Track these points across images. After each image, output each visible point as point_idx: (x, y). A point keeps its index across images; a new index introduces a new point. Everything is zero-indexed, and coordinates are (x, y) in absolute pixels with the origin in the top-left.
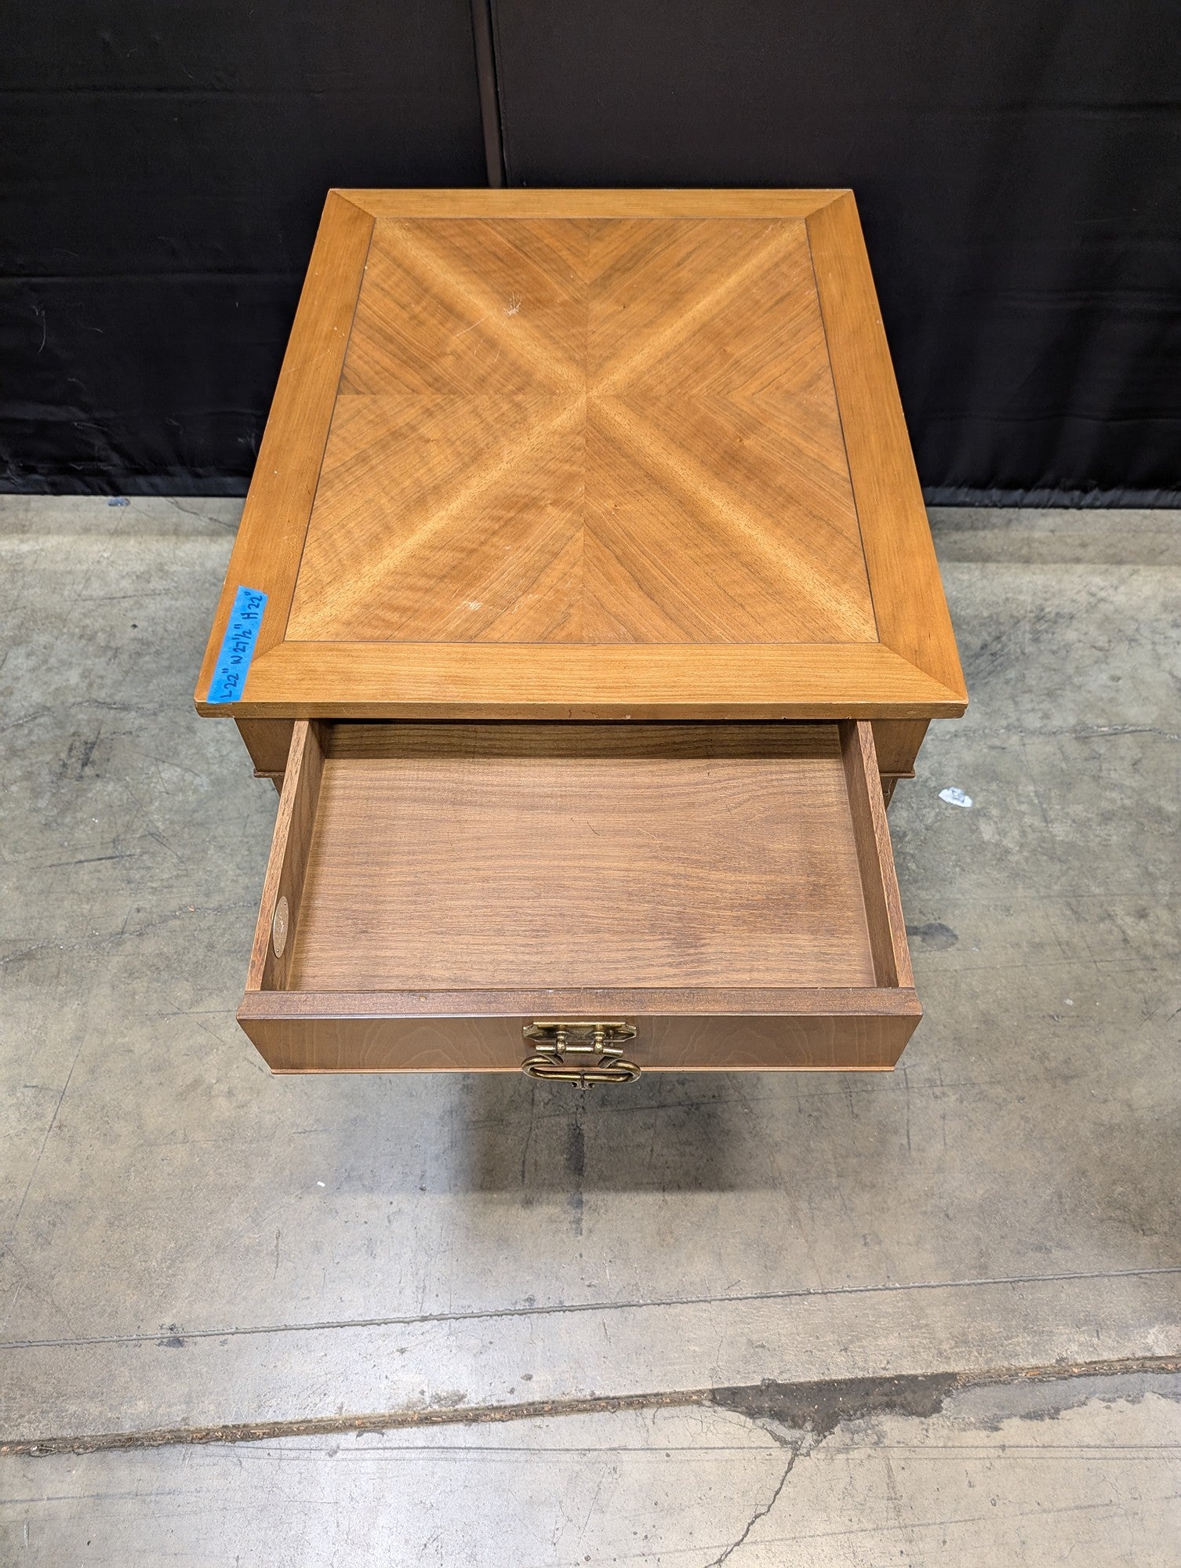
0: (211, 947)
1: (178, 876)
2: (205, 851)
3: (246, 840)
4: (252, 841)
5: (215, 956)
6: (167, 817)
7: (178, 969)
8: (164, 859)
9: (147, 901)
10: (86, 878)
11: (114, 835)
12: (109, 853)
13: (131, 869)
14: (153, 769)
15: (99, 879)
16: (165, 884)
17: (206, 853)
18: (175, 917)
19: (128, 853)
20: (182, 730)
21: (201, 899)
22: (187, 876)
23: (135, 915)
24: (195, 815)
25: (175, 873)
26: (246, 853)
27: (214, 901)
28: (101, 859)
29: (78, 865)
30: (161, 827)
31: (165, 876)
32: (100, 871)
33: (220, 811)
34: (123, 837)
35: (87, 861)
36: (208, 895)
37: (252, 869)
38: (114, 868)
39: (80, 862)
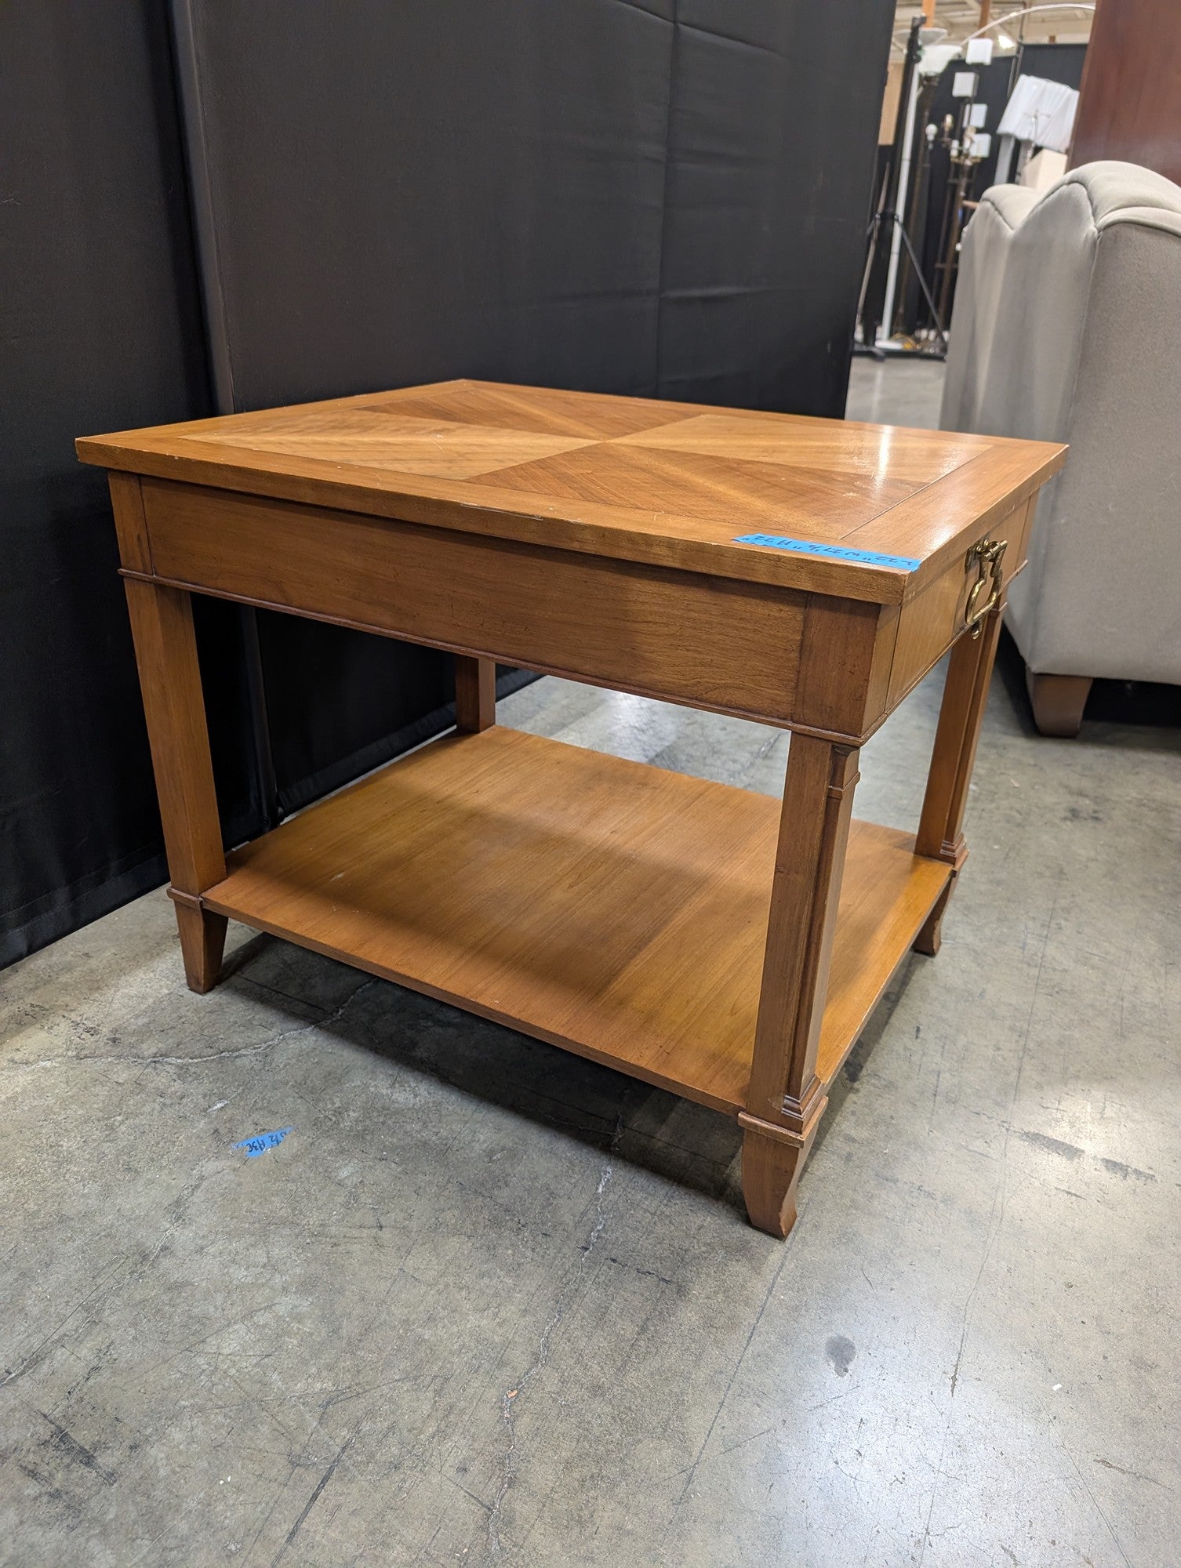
0: (597, 1390)
1: (438, 1393)
2: (420, 1341)
3: (441, 1287)
4: (450, 1279)
5: (617, 1390)
6: (314, 1370)
7: (611, 1447)
8: (391, 1400)
9: (455, 1449)
10: (333, 1534)
11: (282, 1461)
12: (312, 1479)
13: (372, 1456)
14: (201, 1361)
15: (354, 1513)
16: (440, 1414)
17: (424, 1340)
18: (512, 1421)
19: (338, 1450)
20: (165, 1298)
21: (505, 1375)
22: (447, 1379)
23: (469, 1477)
24: (344, 1332)
25: (430, 1394)
26: (463, 1293)
27: (519, 1358)
28: (315, 1496)
29: (297, 1539)
30: (328, 1385)
31: (426, 1408)
32: (339, 1507)
33: (363, 1299)
34: (297, 1448)
35: (300, 1521)
36: (502, 1364)
37: (496, 1295)
38: (351, 1481)
39: (293, 1534)
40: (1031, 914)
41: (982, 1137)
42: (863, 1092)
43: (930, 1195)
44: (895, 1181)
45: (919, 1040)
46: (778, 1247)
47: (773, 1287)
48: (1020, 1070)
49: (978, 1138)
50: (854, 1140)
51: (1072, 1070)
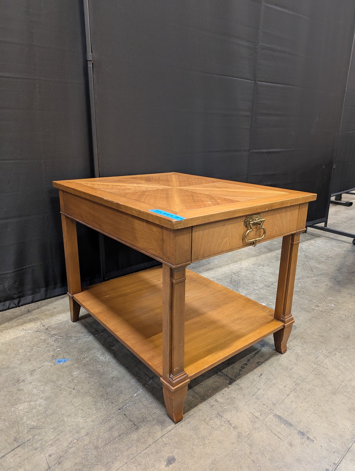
0: (96, 448)
1: (58, 434)
2: (63, 420)
3: (77, 408)
4: (81, 407)
5: (102, 449)
6: (34, 419)
7: (90, 464)
8: (46, 433)
9: (52, 450)
10: (11, 460)
11: (13, 438)
12: (16, 445)
13: (32, 444)
14: (13, 409)
15: (19, 457)
16: (55, 440)
17: (64, 420)
18: (70, 448)
19: (26, 440)
20: (16, 392)
21: (76, 436)
22: (62, 432)
23: (50, 458)
24: (47, 412)
25: (56, 434)
26: (82, 412)
27: (83, 433)
28: (14, 449)
29: (3, 458)
30: (35, 424)
31: (52, 437)
32: (17, 454)
33: (57, 406)
34: (18, 437)
35: (7, 454)
36: (78, 432)
37: (89, 415)
38: (24, 449)
39: (3, 456)
40: (327, 348)
41: (260, 412)
42: (230, 388)
43: (230, 424)
44: (222, 417)
45: (259, 378)
46: (173, 425)
47: (164, 436)
48: (288, 395)
49: (259, 412)
50: (217, 402)
51: (307, 400)
